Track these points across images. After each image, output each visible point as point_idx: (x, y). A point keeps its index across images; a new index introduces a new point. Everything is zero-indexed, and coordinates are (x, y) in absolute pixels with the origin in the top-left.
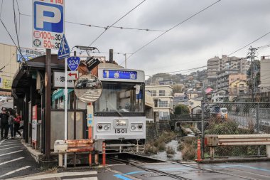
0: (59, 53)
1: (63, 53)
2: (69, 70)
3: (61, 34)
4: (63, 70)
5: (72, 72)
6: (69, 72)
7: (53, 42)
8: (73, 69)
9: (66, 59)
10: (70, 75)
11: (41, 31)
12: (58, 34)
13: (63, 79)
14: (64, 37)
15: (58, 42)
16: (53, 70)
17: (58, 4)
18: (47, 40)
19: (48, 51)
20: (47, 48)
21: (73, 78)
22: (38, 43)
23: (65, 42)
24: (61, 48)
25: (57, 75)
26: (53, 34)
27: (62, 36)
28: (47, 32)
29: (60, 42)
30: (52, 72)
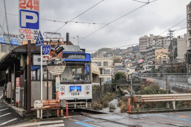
0: (37, 43)
1: (40, 43)
2: (43, 54)
3: (38, 31)
4: (39, 54)
5: (46, 55)
6: (44, 55)
7: (33, 36)
8: (46, 54)
9: (41, 47)
10: (44, 57)
11: (24, 29)
12: (36, 30)
13: (39, 60)
14: (40, 32)
15: (36, 35)
16: (32, 54)
17: (35, 11)
18: (28, 34)
19: (29, 41)
20: (29, 39)
21: (46, 59)
22: (22, 36)
23: (41, 35)
24: (38, 40)
25: (35, 57)
26: (32, 30)
27: (38, 32)
28: (28, 29)
29: (37, 35)
30: (32, 55)
